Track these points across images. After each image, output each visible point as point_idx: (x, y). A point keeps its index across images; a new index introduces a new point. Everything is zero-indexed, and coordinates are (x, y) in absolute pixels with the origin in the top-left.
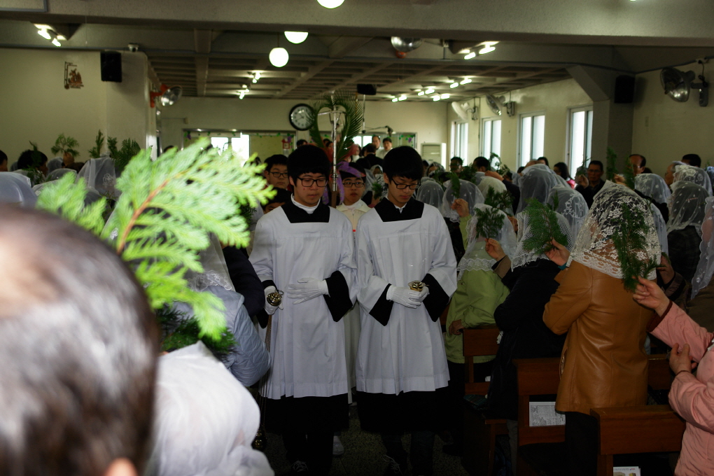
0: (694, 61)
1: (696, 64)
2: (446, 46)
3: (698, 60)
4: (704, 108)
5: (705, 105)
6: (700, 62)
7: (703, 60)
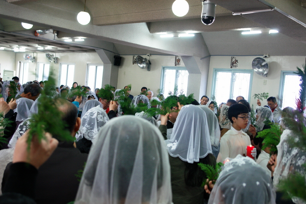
0: (146, 55)
1: (147, 56)
2: (56, 34)
3: (147, 55)
4: (149, 72)
5: (149, 71)
6: (148, 55)
7: (149, 55)
